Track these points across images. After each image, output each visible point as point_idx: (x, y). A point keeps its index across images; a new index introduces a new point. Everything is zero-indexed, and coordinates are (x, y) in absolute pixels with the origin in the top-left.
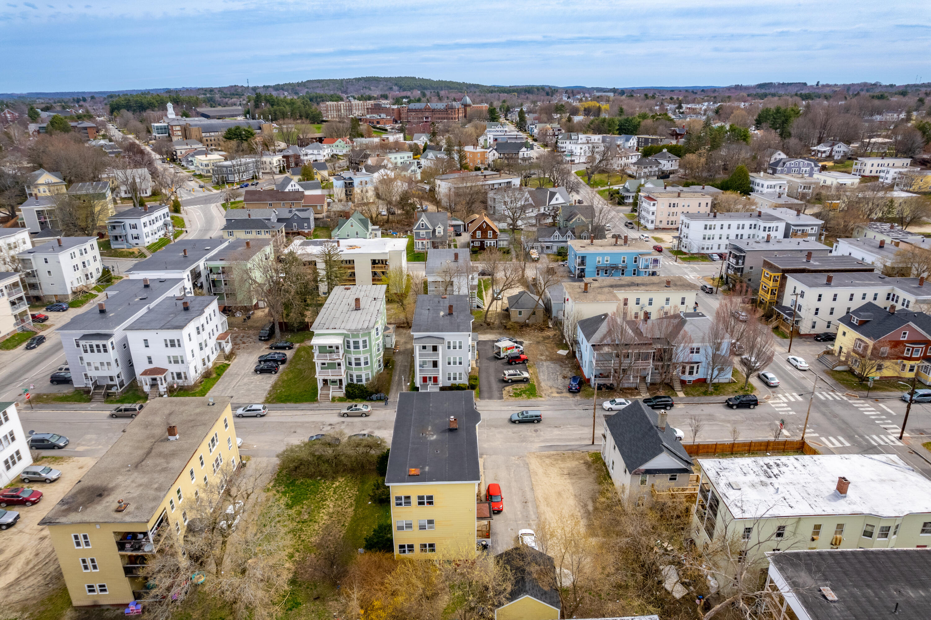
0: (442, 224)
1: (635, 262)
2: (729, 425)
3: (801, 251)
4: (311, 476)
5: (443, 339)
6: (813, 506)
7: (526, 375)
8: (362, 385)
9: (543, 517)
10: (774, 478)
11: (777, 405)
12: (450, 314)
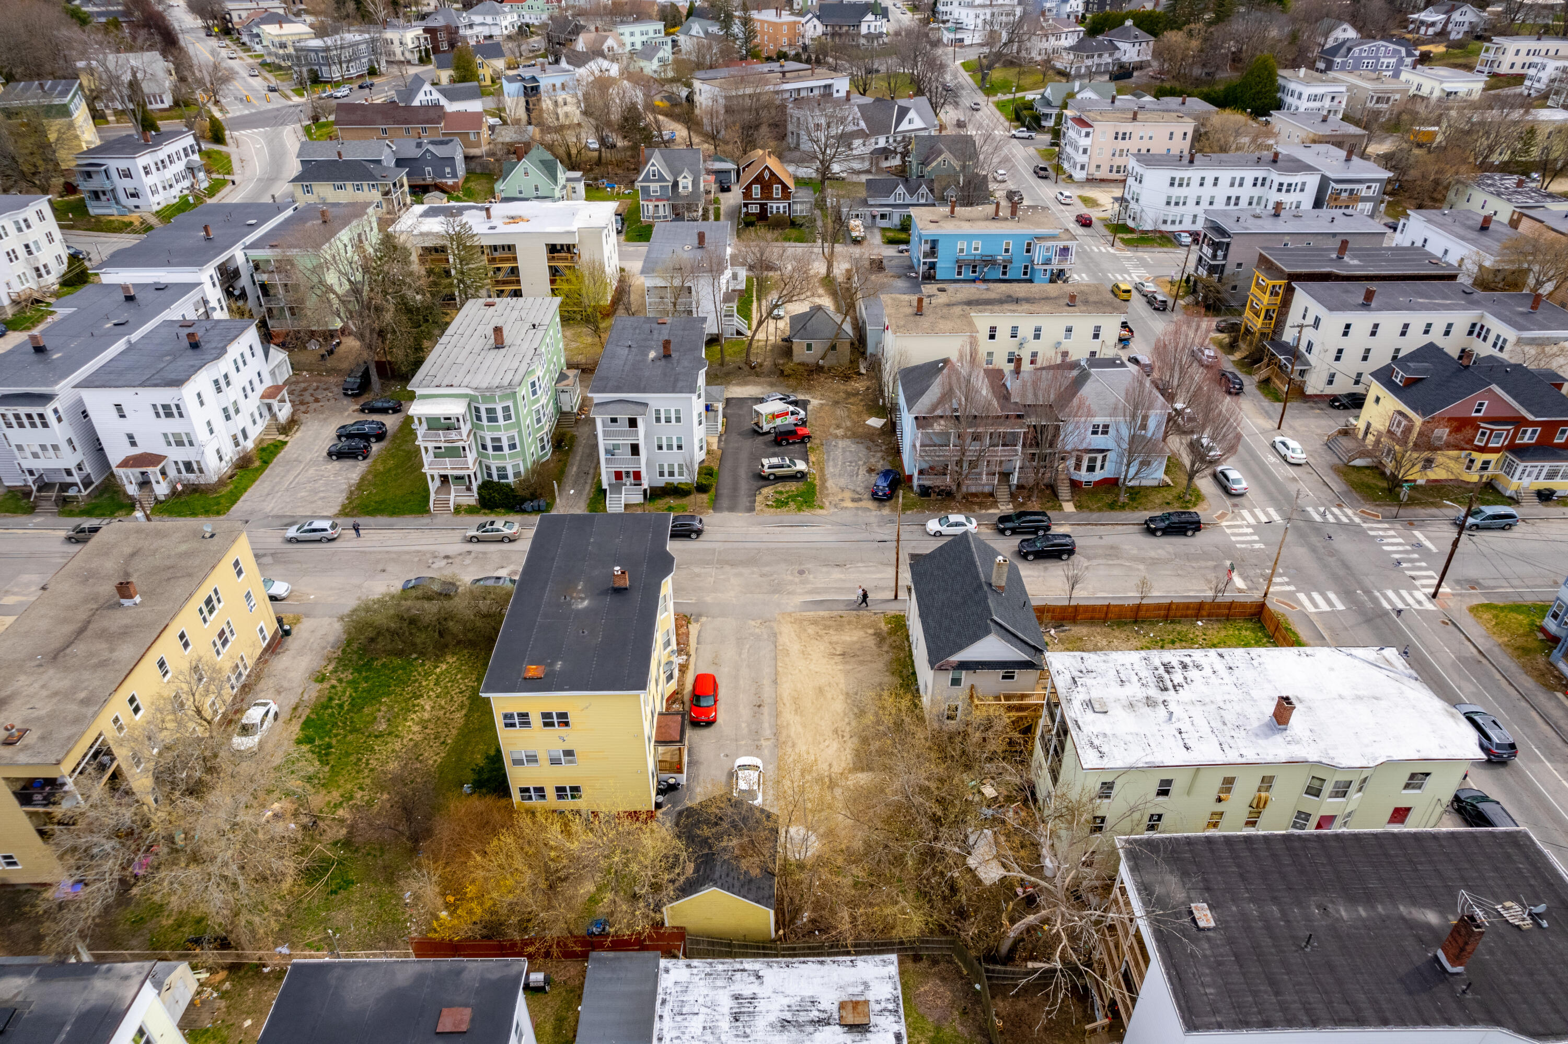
0: (691, 171)
1: (1028, 251)
2: (1142, 567)
3: (1334, 235)
4: (400, 654)
5: (646, 405)
6: (1225, 747)
7: (801, 466)
8: (508, 485)
9: (784, 733)
10: (1172, 692)
11: (1236, 531)
12: (667, 356)
